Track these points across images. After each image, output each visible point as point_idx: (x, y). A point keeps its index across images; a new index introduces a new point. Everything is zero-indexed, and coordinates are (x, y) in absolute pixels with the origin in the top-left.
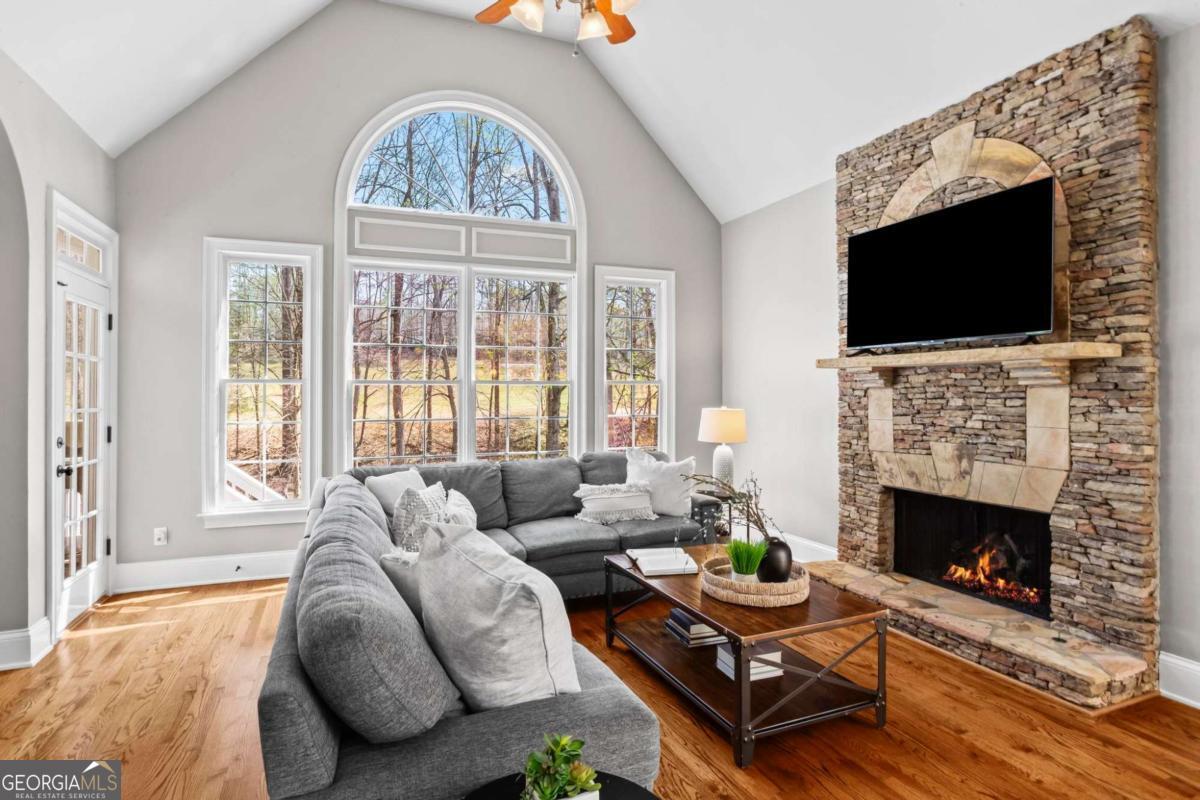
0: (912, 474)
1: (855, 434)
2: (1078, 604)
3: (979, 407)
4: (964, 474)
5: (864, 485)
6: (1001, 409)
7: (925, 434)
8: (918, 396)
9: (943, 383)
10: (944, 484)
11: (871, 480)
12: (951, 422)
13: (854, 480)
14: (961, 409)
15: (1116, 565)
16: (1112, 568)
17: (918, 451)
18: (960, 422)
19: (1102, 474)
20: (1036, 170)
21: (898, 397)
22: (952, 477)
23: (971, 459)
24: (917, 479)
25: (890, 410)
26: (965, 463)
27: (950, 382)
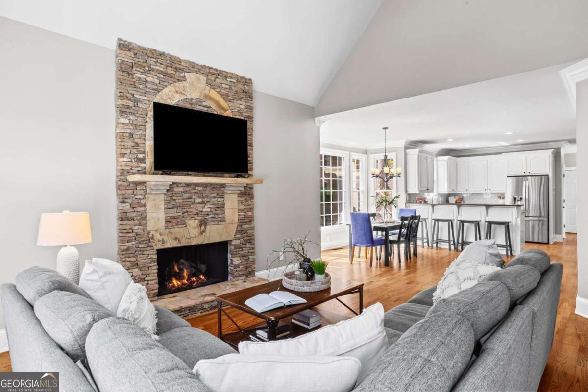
0: (176, 239)
1: (137, 222)
2: (240, 269)
3: (208, 202)
4: (202, 232)
5: (144, 253)
6: (216, 203)
7: (183, 217)
8: (179, 198)
9: (192, 191)
10: (193, 240)
11: (149, 249)
12: (197, 209)
13: (136, 251)
14: (200, 203)
15: (249, 251)
16: (249, 252)
17: (180, 226)
18: (200, 209)
19: (246, 222)
20: (228, 112)
21: (169, 199)
22: (197, 236)
23: (206, 225)
24: (179, 240)
25: (163, 207)
26: (203, 228)
27: (195, 191)
